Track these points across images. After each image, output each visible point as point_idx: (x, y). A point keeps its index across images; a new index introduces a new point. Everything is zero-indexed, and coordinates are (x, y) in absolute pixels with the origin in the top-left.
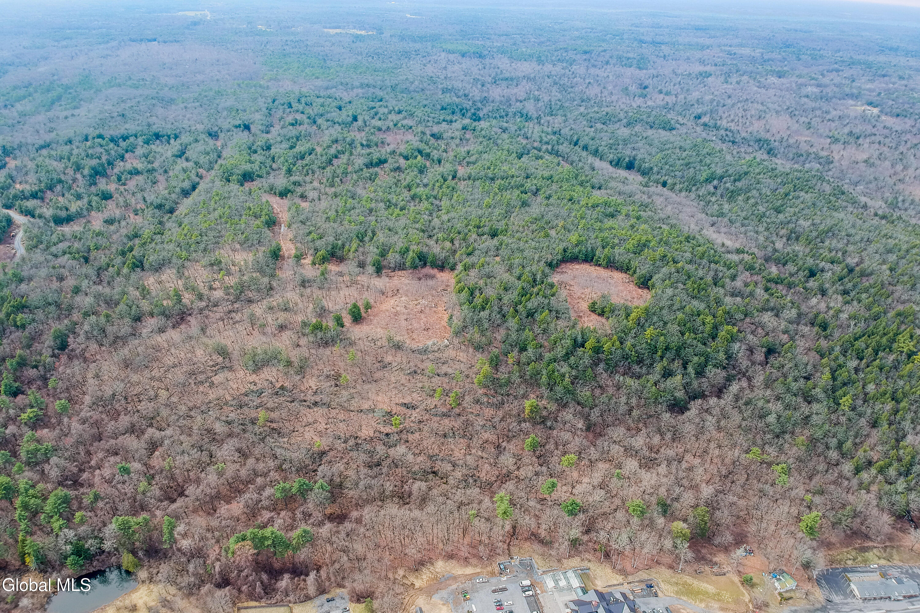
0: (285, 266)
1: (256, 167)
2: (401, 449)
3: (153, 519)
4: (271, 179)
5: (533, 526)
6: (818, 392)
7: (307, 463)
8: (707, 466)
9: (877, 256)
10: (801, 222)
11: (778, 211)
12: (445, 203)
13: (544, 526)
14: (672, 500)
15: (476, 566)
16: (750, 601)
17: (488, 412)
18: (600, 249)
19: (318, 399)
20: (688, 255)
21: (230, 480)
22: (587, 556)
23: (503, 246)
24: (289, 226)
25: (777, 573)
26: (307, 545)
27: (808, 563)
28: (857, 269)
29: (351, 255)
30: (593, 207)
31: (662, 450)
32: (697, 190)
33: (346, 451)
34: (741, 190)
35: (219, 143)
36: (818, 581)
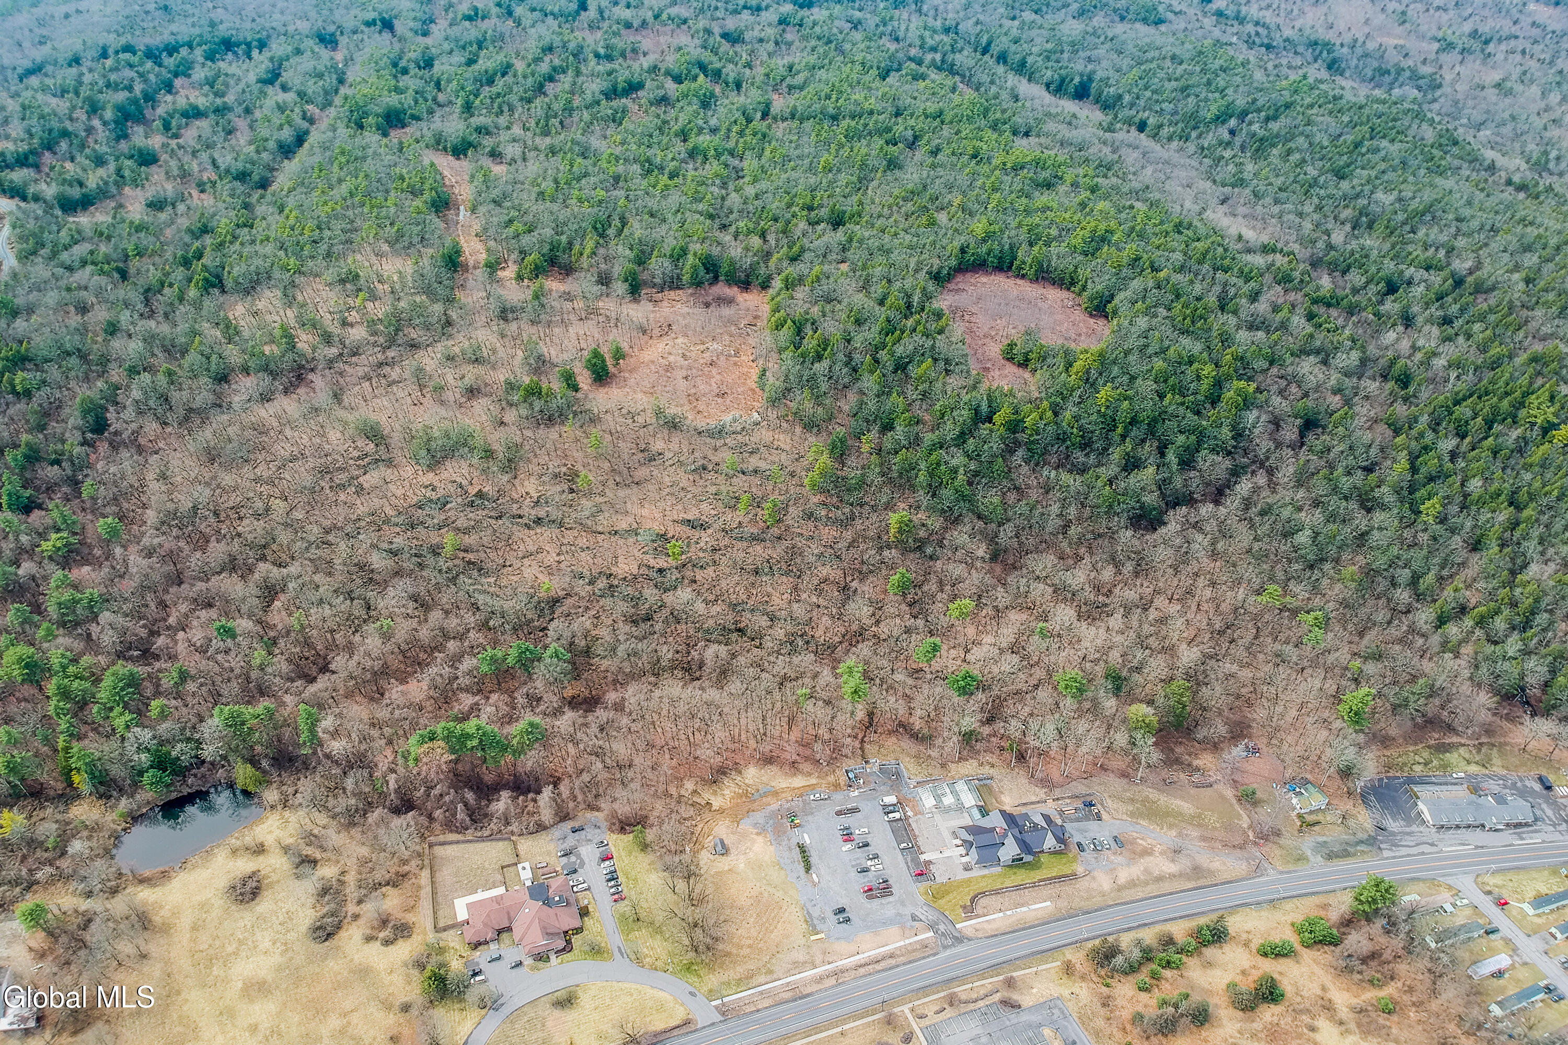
0: (471, 283)
1: (408, 100)
2: (684, 594)
3: (281, 710)
4: (437, 123)
5: (901, 712)
6: (1385, 493)
7: (529, 616)
8: (1190, 616)
9: (1506, 257)
10: (1380, 195)
11: (1340, 175)
12: (749, 164)
13: (919, 712)
14: (1131, 670)
15: (810, 774)
16: (1250, 827)
17: (828, 533)
18: (1025, 246)
19: (542, 514)
20: (1178, 257)
21: (404, 646)
22: (989, 758)
23: (855, 244)
24: (473, 210)
25: (1297, 784)
26: (536, 745)
27: (1349, 768)
28: (1470, 279)
29: (585, 262)
30: (1014, 169)
31: (1117, 591)
32: (1199, 136)
33: (593, 598)
34: (1278, 136)
35: (339, 56)
36: (1364, 797)
